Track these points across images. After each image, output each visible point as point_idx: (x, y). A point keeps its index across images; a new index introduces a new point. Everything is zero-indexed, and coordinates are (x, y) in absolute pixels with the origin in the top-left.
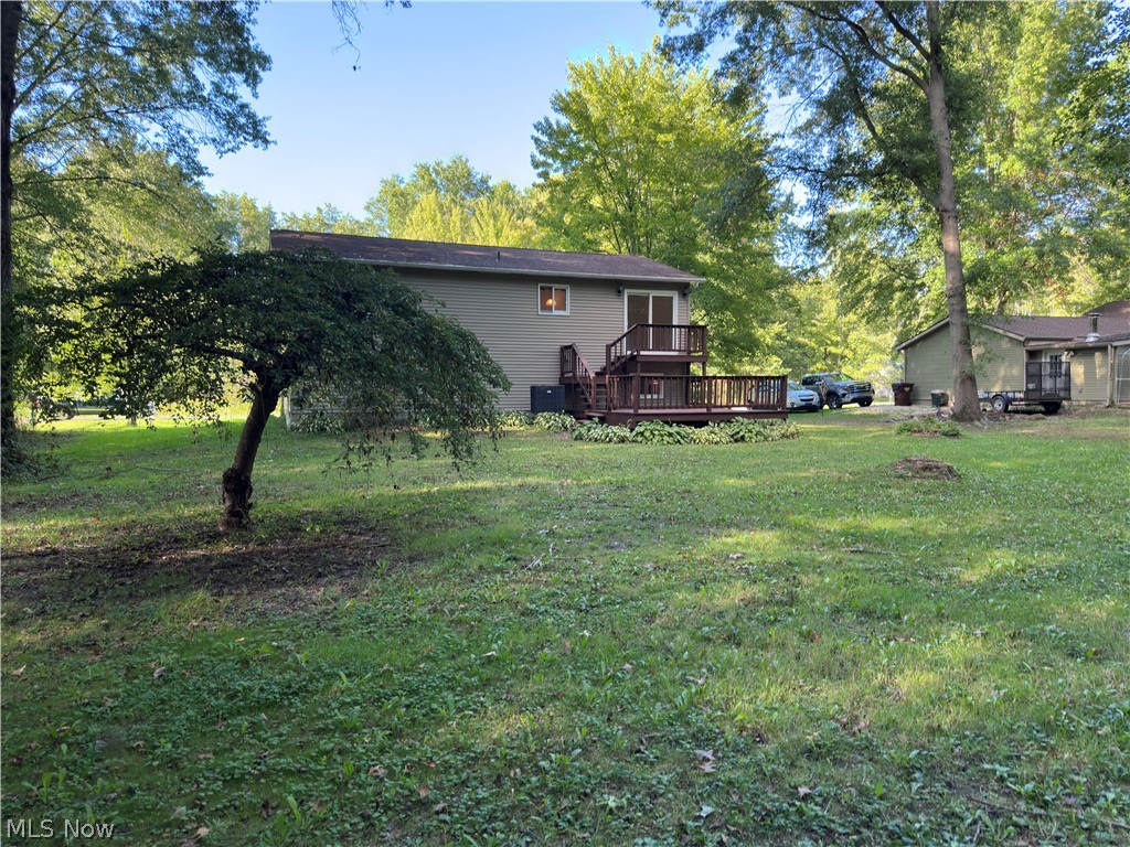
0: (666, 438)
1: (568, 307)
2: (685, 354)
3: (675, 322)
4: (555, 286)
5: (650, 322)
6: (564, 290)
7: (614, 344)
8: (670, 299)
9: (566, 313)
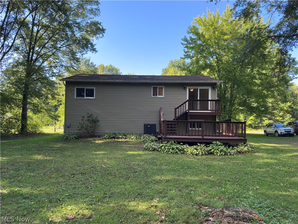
1: (163, 94)
2: (214, 112)
3: (210, 99)
4: (158, 87)
5: (199, 99)
6: (162, 88)
7: (178, 108)
8: (208, 90)
9: (163, 96)
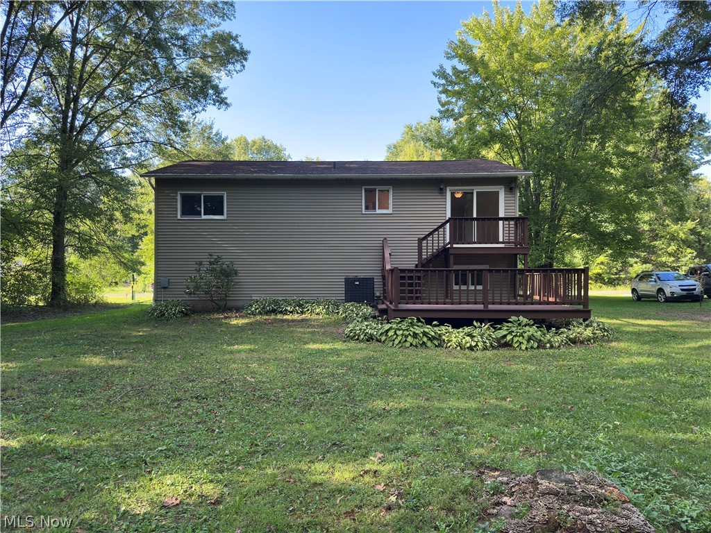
0: (410, 339)
1: (391, 206)
2: (513, 246)
3: (501, 215)
4: (378, 188)
5: (475, 216)
6: (388, 191)
7: (425, 238)
8: (497, 193)
9: (390, 211)
